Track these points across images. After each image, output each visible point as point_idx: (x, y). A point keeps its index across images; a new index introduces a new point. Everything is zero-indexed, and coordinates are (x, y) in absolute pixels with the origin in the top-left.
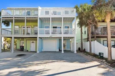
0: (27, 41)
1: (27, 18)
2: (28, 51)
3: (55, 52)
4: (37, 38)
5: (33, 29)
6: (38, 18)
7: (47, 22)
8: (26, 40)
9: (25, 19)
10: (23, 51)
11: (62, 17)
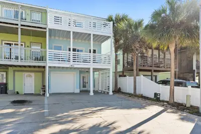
0: (16, 73)
1: (22, 25)
2: (18, 93)
3: (73, 94)
4: (44, 67)
5: (29, 49)
6: (48, 29)
7: (57, 38)
8: (14, 71)
9: (19, 27)
10: (6, 93)
11: (92, 33)
